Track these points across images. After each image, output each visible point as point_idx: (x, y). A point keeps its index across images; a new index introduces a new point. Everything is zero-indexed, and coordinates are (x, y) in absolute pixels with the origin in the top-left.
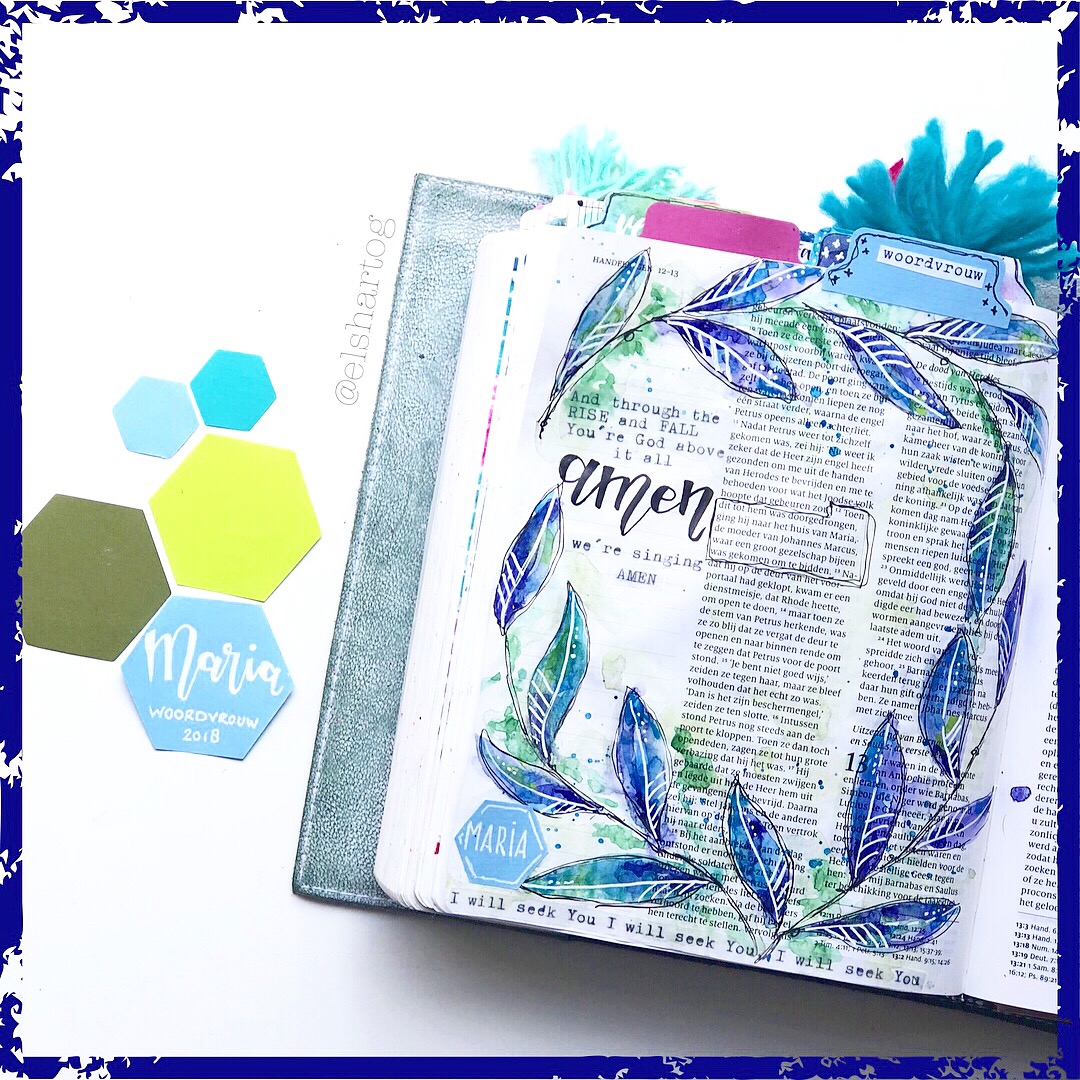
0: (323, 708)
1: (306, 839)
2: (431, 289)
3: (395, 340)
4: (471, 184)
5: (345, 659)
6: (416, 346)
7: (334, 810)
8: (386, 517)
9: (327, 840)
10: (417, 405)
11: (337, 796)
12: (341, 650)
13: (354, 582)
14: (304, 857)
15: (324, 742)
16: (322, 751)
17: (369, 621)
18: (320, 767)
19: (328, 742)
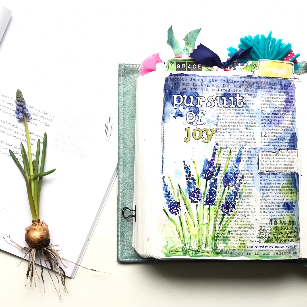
0: (118, 211)
1: (119, 247)
2: (128, 94)
3: (121, 109)
4: (134, 65)
5: (122, 197)
6: (127, 110)
7: (126, 238)
8: (127, 157)
9: (125, 246)
10: (130, 126)
11: (126, 234)
12: (121, 195)
13: (121, 176)
14: (120, 252)
15: (120, 220)
16: (120, 223)
17: (127, 186)
18: (120, 227)
19: (121, 220)
